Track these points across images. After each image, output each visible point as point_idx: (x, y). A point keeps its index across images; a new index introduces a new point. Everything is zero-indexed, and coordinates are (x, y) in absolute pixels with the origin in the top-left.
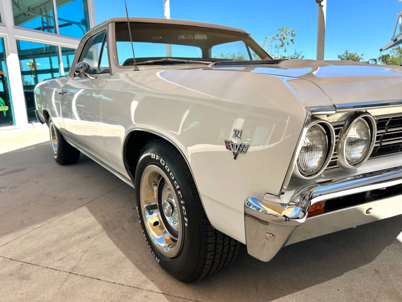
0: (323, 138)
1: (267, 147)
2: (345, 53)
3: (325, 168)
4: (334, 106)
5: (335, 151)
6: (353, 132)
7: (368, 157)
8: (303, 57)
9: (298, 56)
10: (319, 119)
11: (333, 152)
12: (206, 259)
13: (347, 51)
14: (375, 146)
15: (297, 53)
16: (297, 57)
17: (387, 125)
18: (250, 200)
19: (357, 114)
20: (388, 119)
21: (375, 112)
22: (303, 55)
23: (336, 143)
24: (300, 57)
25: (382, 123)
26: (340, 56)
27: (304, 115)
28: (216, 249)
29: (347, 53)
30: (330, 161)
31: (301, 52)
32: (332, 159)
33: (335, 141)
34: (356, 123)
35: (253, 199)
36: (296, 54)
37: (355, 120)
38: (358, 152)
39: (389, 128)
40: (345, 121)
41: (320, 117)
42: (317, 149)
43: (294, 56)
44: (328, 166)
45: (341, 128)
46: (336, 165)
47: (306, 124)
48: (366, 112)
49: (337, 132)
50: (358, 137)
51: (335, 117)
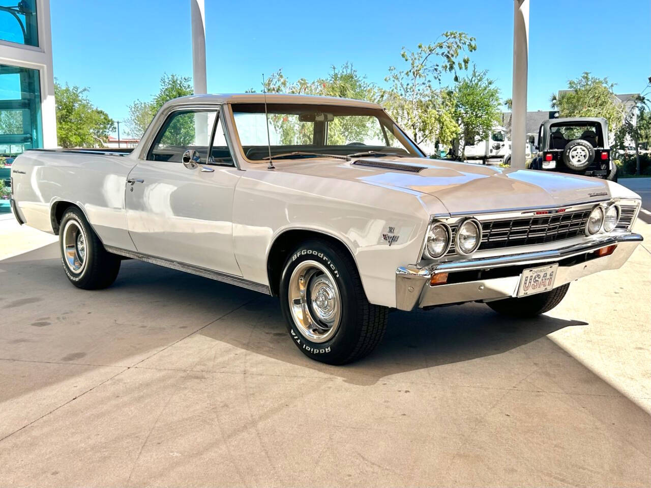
0: (444, 233)
1: (409, 243)
2: (584, 77)
3: (445, 254)
4: (450, 214)
5: (452, 242)
6: (463, 231)
7: (477, 248)
8: (490, 83)
9: (479, 80)
10: (441, 222)
11: (451, 243)
12: (363, 325)
13: (587, 74)
14: (483, 241)
15: (477, 75)
16: (476, 81)
17: (491, 226)
18: (399, 269)
19: (466, 219)
20: (491, 222)
21: (481, 218)
22: (491, 79)
23: (453, 237)
24: (484, 84)
25: (486, 225)
26: (574, 83)
27: (428, 219)
28: (369, 319)
29: (587, 78)
30: (449, 249)
31: (487, 71)
32: (450, 248)
33: (452, 236)
34: (465, 224)
35: (401, 268)
36: (474, 75)
37: (465, 222)
38: (470, 244)
39: (493, 229)
40: (459, 223)
41: (441, 220)
42: (440, 240)
43: (471, 81)
44: (447, 253)
45: (455, 228)
46: (455, 252)
47: (429, 224)
48: (474, 218)
49: (453, 230)
50: (468, 234)
51: (453, 221)
